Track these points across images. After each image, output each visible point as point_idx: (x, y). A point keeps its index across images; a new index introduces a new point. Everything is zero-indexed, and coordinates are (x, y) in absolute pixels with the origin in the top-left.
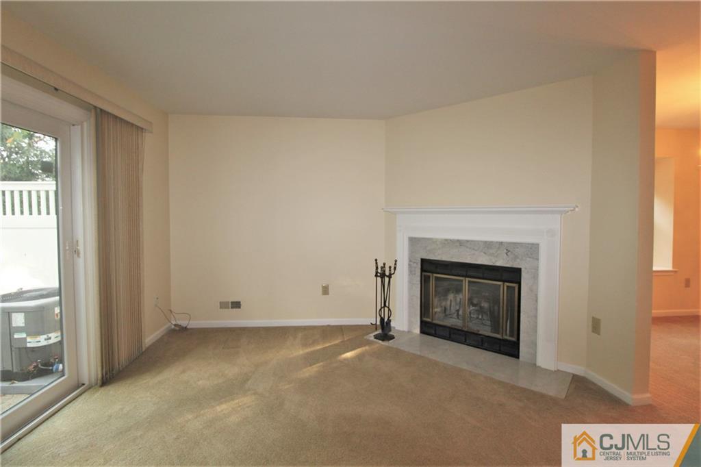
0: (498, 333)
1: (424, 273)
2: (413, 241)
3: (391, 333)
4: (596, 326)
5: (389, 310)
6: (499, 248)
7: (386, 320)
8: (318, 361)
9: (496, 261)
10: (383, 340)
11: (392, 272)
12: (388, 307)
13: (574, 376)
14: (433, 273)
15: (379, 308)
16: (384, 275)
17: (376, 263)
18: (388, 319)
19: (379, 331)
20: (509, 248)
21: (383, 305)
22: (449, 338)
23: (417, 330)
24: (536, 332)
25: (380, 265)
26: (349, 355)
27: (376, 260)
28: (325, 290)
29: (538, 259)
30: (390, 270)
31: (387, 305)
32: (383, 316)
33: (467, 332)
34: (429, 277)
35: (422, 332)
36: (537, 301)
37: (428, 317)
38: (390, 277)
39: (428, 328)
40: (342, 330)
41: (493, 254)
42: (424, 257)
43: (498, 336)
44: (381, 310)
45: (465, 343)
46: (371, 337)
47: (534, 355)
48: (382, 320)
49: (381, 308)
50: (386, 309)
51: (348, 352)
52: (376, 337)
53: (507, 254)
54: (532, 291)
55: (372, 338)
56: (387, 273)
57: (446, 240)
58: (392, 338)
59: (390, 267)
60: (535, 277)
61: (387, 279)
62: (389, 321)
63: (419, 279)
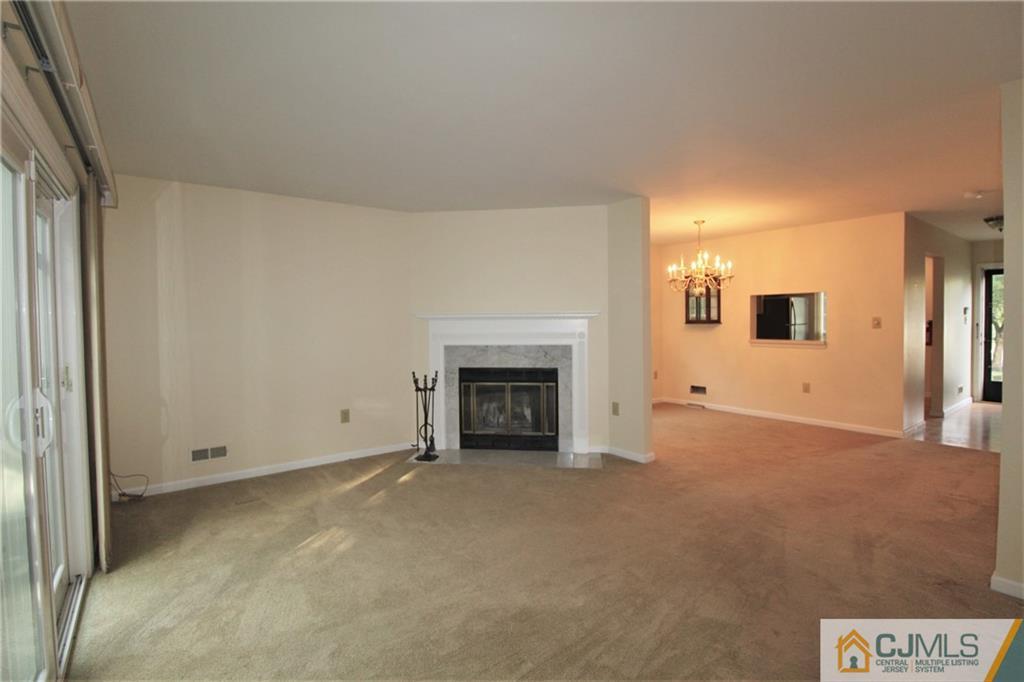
0: (539, 431)
1: (463, 384)
2: (448, 349)
3: (436, 453)
4: (615, 409)
5: (432, 428)
6: (537, 351)
7: (429, 438)
8: (377, 491)
9: (535, 363)
10: (428, 461)
11: (435, 385)
13: (603, 455)
14: (473, 382)
15: (420, 426)
16: (425, 389)
18: (431, 437)
20: (545, 350)
21: (424, 423)
23: (457, 446)
26: (405, 478)
27: (414, 373)
28: (345, 416)
29: (571, 359)
31: (430, 421)
32: (424, 434)
33: (512, 436)
34: (469, 387)
35: (463, 446)
37: (469, 429)
38: (432, 389)
39: (468, 441)
41: (532, 357)
42: (463, 366)
43: (541, 434)
44: (422, 428)
45: (509, 448)
46: (413, 459)
47: (571, 444)
50: (428, 427)
51: (403, 475)
52: (418, 459)
53: (545, 356)
54: (567, 388)
55: (415, 461)
56: (429, 386)
58: (436, 457)
59: (432, 378)
60: (570, 375)
62: (432, 440)
63: (458, 390)
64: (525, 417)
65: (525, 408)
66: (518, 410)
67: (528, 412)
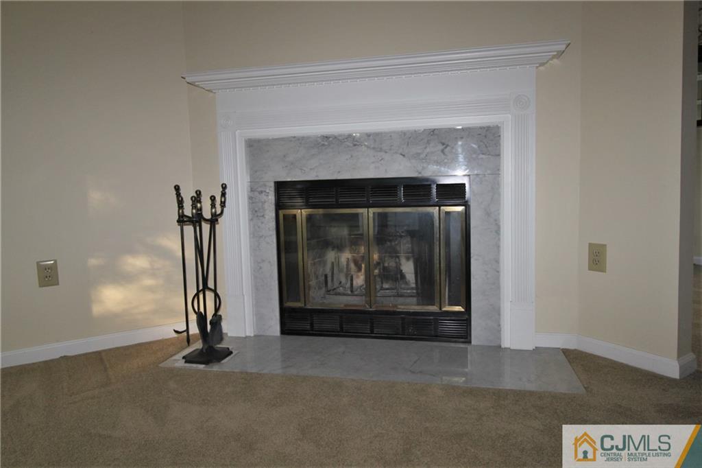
0: (433, 304)
2: (256, 148)
3: (223, 345)
4: (597, 258)
5: (217, 296)
6: (428, 142)
7: (209, 317)
9: (424, 168)
10: (207, 363)
11: (219, 212)
12: (215, 291)
14: (302, 207)
15: (192, 291)
16: (198, 218)
17: (178, 195)
18: (215, 315)
19: (198, 345)
21: (201, 288)
22: (341, 333)
24: (499, 288)
25: (187, 195)
27: (177, 188)
30: (213, 206)
31: (211, 284)
32: (202, 310)
33: (376, 312)
34: (294, 217)
35: (285, 331)
36: (498, 232)
37: (296, 299)
38: (213, 221)
39: (297, 321)
40: (101, 359)
41: (418, 154)
42: (280, 179)
43: (433, 308)
44: (197, 295)
45: (371, 335)
46: (178, 361)
47: (498, 330)
48: (202, 318)
49: (198, 291)
50: (210, 296)
52: (188, 359)
53: (443, 151)
54: (488, 214)
55: (181, 363)
56: (207, 214)
57: (327, 137)
59: (213, 199)
61: (206, 227)
62: (217, 320)
63: (273, 224)
64: (403, 276)
65: (403, 261)
66: (390, 263)
67: (408, 268)
